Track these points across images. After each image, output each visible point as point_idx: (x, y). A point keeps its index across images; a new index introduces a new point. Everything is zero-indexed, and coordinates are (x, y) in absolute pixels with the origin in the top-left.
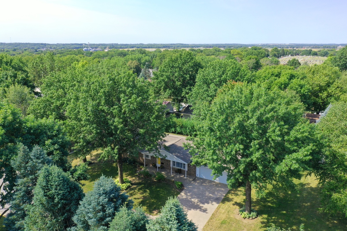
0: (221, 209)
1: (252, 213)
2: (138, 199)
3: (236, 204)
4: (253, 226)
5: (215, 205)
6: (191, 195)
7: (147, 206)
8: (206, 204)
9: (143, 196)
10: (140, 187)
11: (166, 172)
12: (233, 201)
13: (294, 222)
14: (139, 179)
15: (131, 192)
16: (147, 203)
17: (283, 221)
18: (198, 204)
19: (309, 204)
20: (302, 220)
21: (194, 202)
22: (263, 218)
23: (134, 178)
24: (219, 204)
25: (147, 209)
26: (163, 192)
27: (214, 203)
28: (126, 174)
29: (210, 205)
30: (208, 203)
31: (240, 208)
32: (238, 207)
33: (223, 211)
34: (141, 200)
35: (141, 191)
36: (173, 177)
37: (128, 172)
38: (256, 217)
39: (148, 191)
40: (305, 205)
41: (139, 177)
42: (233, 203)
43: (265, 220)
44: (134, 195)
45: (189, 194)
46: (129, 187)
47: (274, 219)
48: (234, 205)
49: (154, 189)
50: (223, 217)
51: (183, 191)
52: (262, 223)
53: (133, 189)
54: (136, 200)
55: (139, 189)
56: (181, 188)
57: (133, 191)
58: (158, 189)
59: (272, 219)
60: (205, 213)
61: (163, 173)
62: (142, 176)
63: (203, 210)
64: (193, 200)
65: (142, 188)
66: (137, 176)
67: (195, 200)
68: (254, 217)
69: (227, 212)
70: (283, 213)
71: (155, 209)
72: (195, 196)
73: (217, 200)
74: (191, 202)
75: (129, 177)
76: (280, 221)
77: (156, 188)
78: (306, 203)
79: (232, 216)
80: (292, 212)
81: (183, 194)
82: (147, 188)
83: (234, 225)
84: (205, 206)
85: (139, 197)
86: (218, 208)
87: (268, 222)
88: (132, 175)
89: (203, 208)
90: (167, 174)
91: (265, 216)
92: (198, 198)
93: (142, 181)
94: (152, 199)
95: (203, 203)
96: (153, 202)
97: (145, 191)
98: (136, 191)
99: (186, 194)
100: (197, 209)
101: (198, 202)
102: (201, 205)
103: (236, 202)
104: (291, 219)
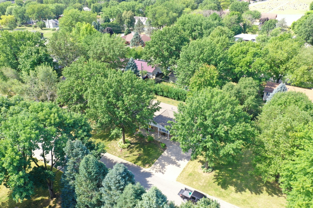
0: (190, 165)
1: (209, 169)
2: (136, 155)
3: (201, 161)
4: (208, 178)
5: (186, 162)
6: (171, 154)
7: (142, 161)
8: (180, 161)
9: (139, 154)
10: (137, 146)
11: (155, 134)
12: (198, 159)
13: (235, 176)
14: (136, 139)
15: (131, 150)
16: (142, 159)
17: (228, 175)
18: (175, 160)
19: (248, 163)
20: (240, 175)
21: (173, 159)
22: (216, 173)
23: (132, 139)
24: (189, 161)
25: (142, 163)
26: (152, 150)
27: (186, 160)
28: (127, 135)
30: (182, 160)
31: (203, 165)
32: (201, 164)
33: (191, 166)
34: (137, 156)
35: (137, 149)
36: (160, 139)
37: (128, 133)
38: (211, 172)
39: (142, 149)
40: (245, 164)
41: (136, 138)
42: (198, 160)
43: (217, 174)
44: (133, 152)
45: (169, 153)
46: (129, 146)
47: (223, 173)
48: (199, 162)
49: (146, 148)
50: (190, 170)
51: (166, 150)
52: (215, 176)
53: (131, 148)
54: (134, 156)
55: (137, 148)
56: (165, 148)
57: (132, 149)
58: (149, 148)
59: (221, 173)
60: (179, 167)
61: (153, 135)
62: (138, 137)
63: (178, 165)
65: (138, 147)
66: (134, 137)
67: (173, 158)
68: (210, 172)
69: (193, 167)
70: (230, 169)
71: (147, 164)
72: (174, 154)
73: (188, 158)
74: (171, 159)
75: (129, 137)
76: (226, 175)
77: (148, 147)
78: (247, 162)
79: (196, 170)
80: (236, 169)
81: (165, 152)
82: (141, 147)
83: (196, 177)
85: (136, 154)
86: (188, 164)
87: (219, 175)
88: (131, 136)
89: (177, 164)
90: (155, 136)
91: (218, 171)
92: (175, 156)
93: (138, 141)
94: (145, 156)
96: (146, 158)
97: (140, 150)
98: (134, 149)
99: (168, 153)
100: (174, 164)
101: (175, 159)
102: (177, 161)
103: (200, 160)
104: (234, 174)
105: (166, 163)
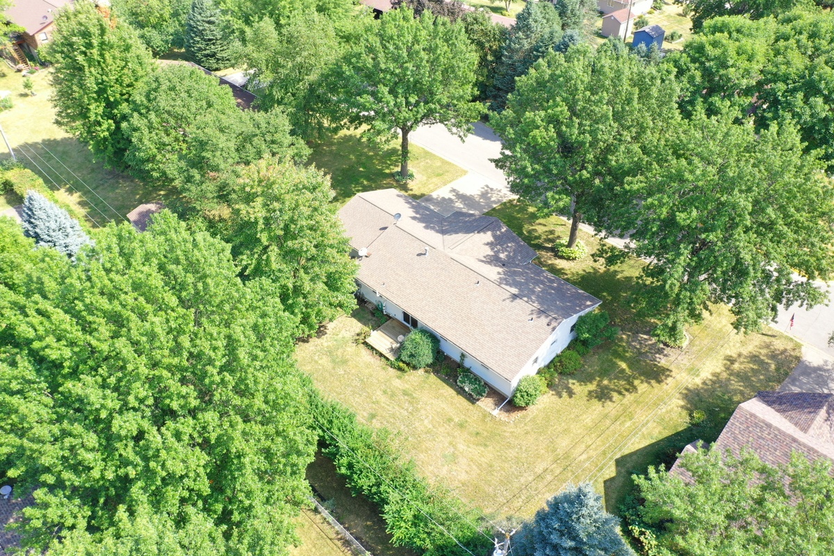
0: (432, 188)
2: (540, 224)
3: (407, 190)
5: (434, 195)
8: (447, 197)
9: (533, 226)
10: (537, 242)
15: (552, 237)
16: (527, 214)
18: (457, 200)
24: (430, 194)
28: (566, 274)
29: (441, 196)
32: (409, 186)
33: (430, 185)
34: (537, 222)
35: (536, 234)
39: (525, 234)
42: (410, 192)
44: (547, 231)
48: (411, 190)
50: (435, 180)
53: (551, 241)
54: (544, 223)
57: (549, 237)
63: (454, 193)
64: (462, 206)
65: (535, 239)
67: (459, 204)
69: (427, 184)
73: (428, 199)
79: (425, 178)
84: (448, 195)
86: (432, 191)
92: (453, 207)
95: (450, 199)
97: (529, 232)
102: (453, 198)
105: (477, 199)
